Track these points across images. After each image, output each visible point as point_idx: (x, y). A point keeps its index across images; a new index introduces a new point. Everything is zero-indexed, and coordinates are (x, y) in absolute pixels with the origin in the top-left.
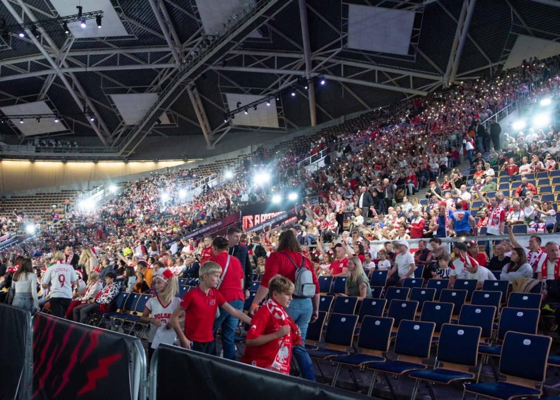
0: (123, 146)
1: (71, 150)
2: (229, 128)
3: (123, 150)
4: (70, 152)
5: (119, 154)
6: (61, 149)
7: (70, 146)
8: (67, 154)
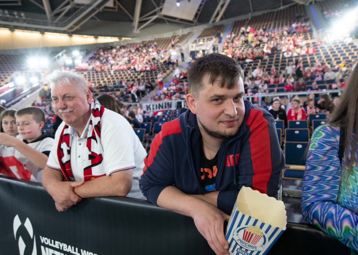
0: (70, 21)
1: (17, 21)
2: (155, 17)
3: (71, 24)
4: (18, 22)
5: (65, 28)
6: (8, 18)
7: (17, 17)
8: (15, 24)
